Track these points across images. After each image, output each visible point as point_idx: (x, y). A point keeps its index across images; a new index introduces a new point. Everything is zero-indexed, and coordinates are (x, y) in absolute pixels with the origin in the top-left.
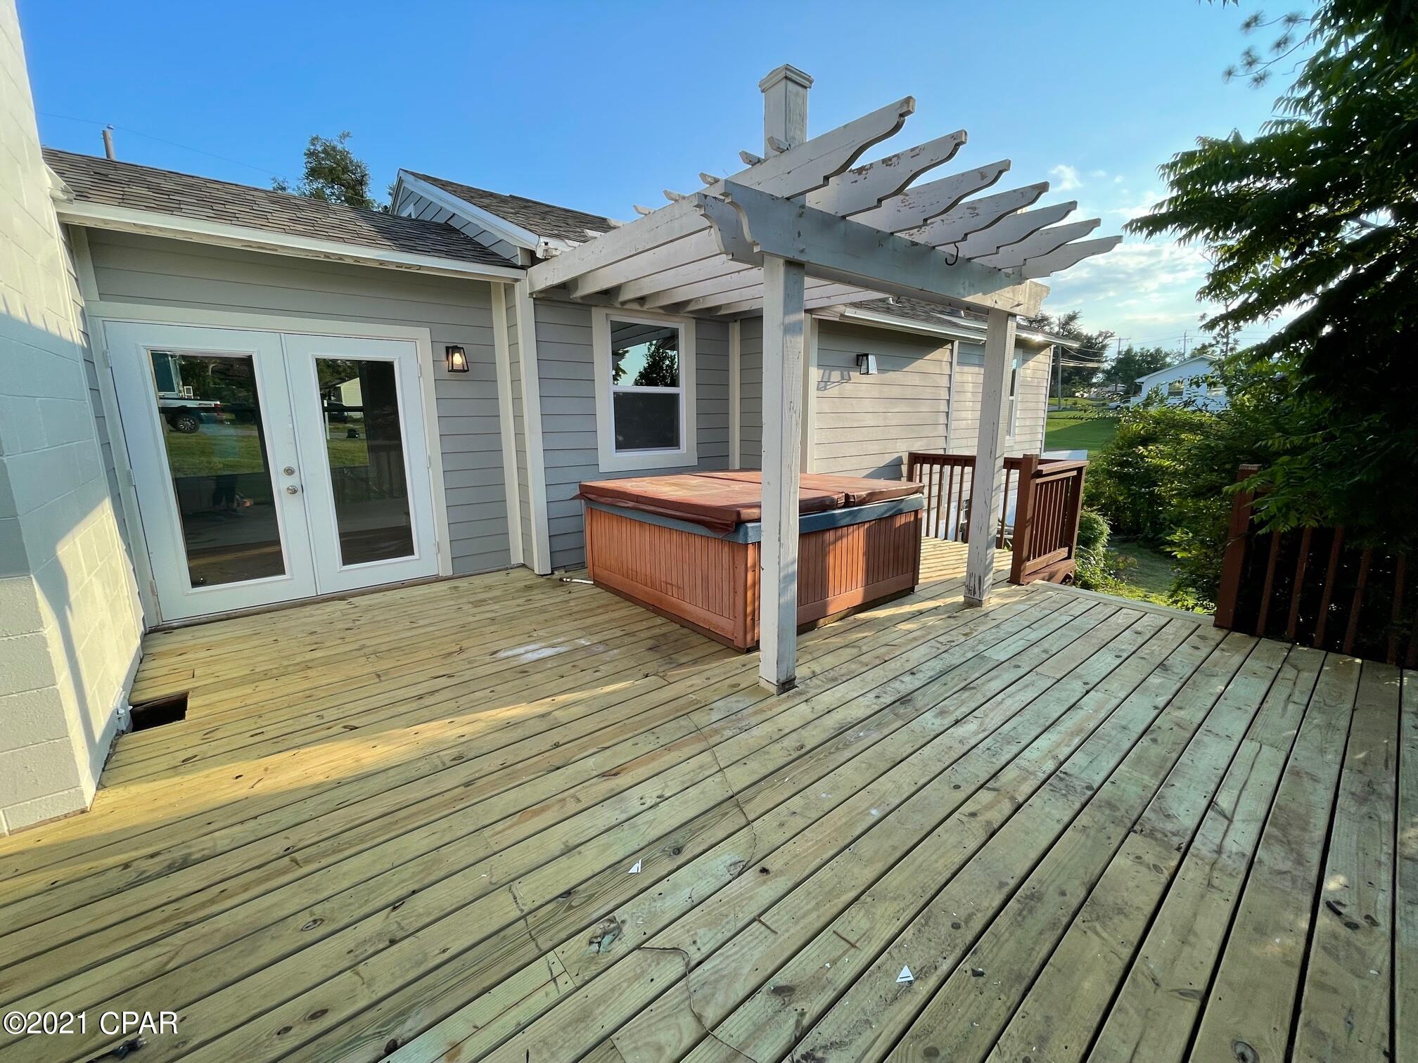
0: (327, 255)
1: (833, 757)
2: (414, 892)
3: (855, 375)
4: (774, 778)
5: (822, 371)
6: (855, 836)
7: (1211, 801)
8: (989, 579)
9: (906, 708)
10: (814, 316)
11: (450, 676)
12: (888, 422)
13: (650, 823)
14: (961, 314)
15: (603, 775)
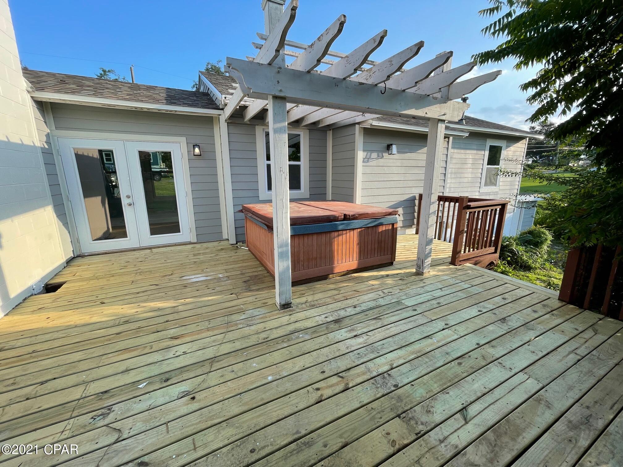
0: (136, 108)
1: (278, 345)
2: (55, 379)
3: (386, 155)
4: (240, 352)
5: (366, 153)
6: (249, 389)
7: (465, 408)
8: (428, 261)
9: (335, 325)
10: (360, 126)
11: (157, 285)
12: (407, 179)
13: (168, 364)
14: (463, 123)
15: (171, 338)
